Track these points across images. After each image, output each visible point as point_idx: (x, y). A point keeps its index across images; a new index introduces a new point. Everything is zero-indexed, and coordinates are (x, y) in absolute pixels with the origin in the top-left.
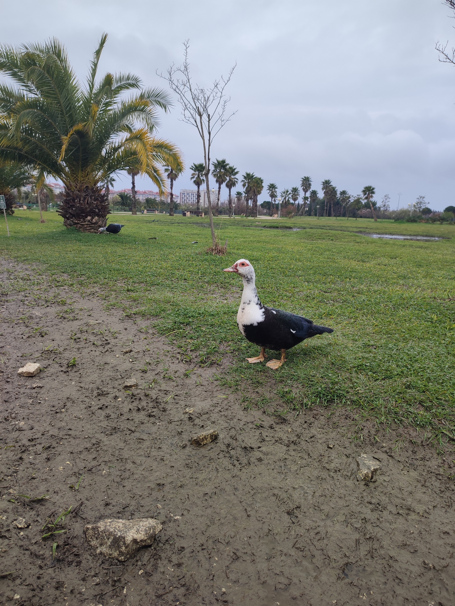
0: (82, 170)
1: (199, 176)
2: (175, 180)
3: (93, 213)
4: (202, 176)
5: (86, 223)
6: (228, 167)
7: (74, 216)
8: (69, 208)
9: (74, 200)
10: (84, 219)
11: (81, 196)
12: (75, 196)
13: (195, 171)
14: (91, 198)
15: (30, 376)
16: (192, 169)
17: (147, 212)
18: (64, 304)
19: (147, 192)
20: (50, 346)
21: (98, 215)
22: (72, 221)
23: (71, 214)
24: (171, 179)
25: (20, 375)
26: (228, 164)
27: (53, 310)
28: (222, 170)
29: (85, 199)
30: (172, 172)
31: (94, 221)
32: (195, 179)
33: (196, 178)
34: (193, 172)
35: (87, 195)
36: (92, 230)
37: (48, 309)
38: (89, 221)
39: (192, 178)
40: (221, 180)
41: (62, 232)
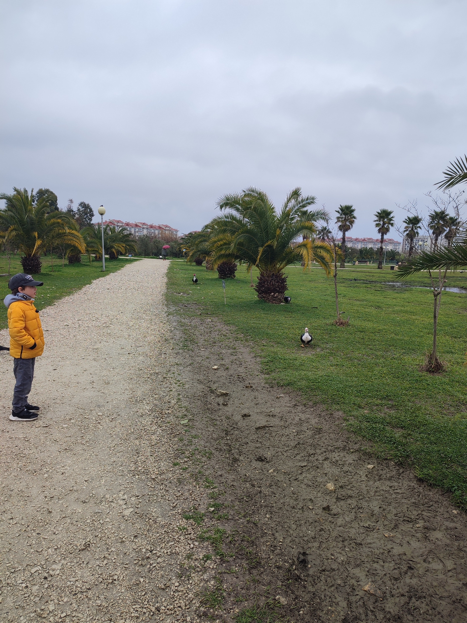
0: (271, 264)
1: (412, 229)
2: (386, 234)
3: (275, 291)
4: (415, 229)
5: (270, 297)
6: (448, 217)
7: (263, 292)
8: (261, 287)
9: (264, 282)
10: (269, 295)
11: (269, 280)
12: (265, 280)
13: (408, 224)
14: (275, 281)
15: (215, 369)
16: (406, 222)
17: (358, 263)
18: (235, 349)
19: (366, 240)
20: (223, 363)
21: (279, 292)
22: (262, 295)
23: (262, 291)
24: (382, 234)
25: (212, 369)
26: (447, 215)
27: (230, 351)
28: (441, 222)
29: (271, 282)
30: (383, 226)
31: (275, 295)
32: (407, 232)
33: (410, 231)
34: (406, 225)
35: (272, 279)
36: (274, 302)
37: (228, 351)
38: (272, 296)
39: (405, 231)
40: (438, 232)
41: (256, 302)
